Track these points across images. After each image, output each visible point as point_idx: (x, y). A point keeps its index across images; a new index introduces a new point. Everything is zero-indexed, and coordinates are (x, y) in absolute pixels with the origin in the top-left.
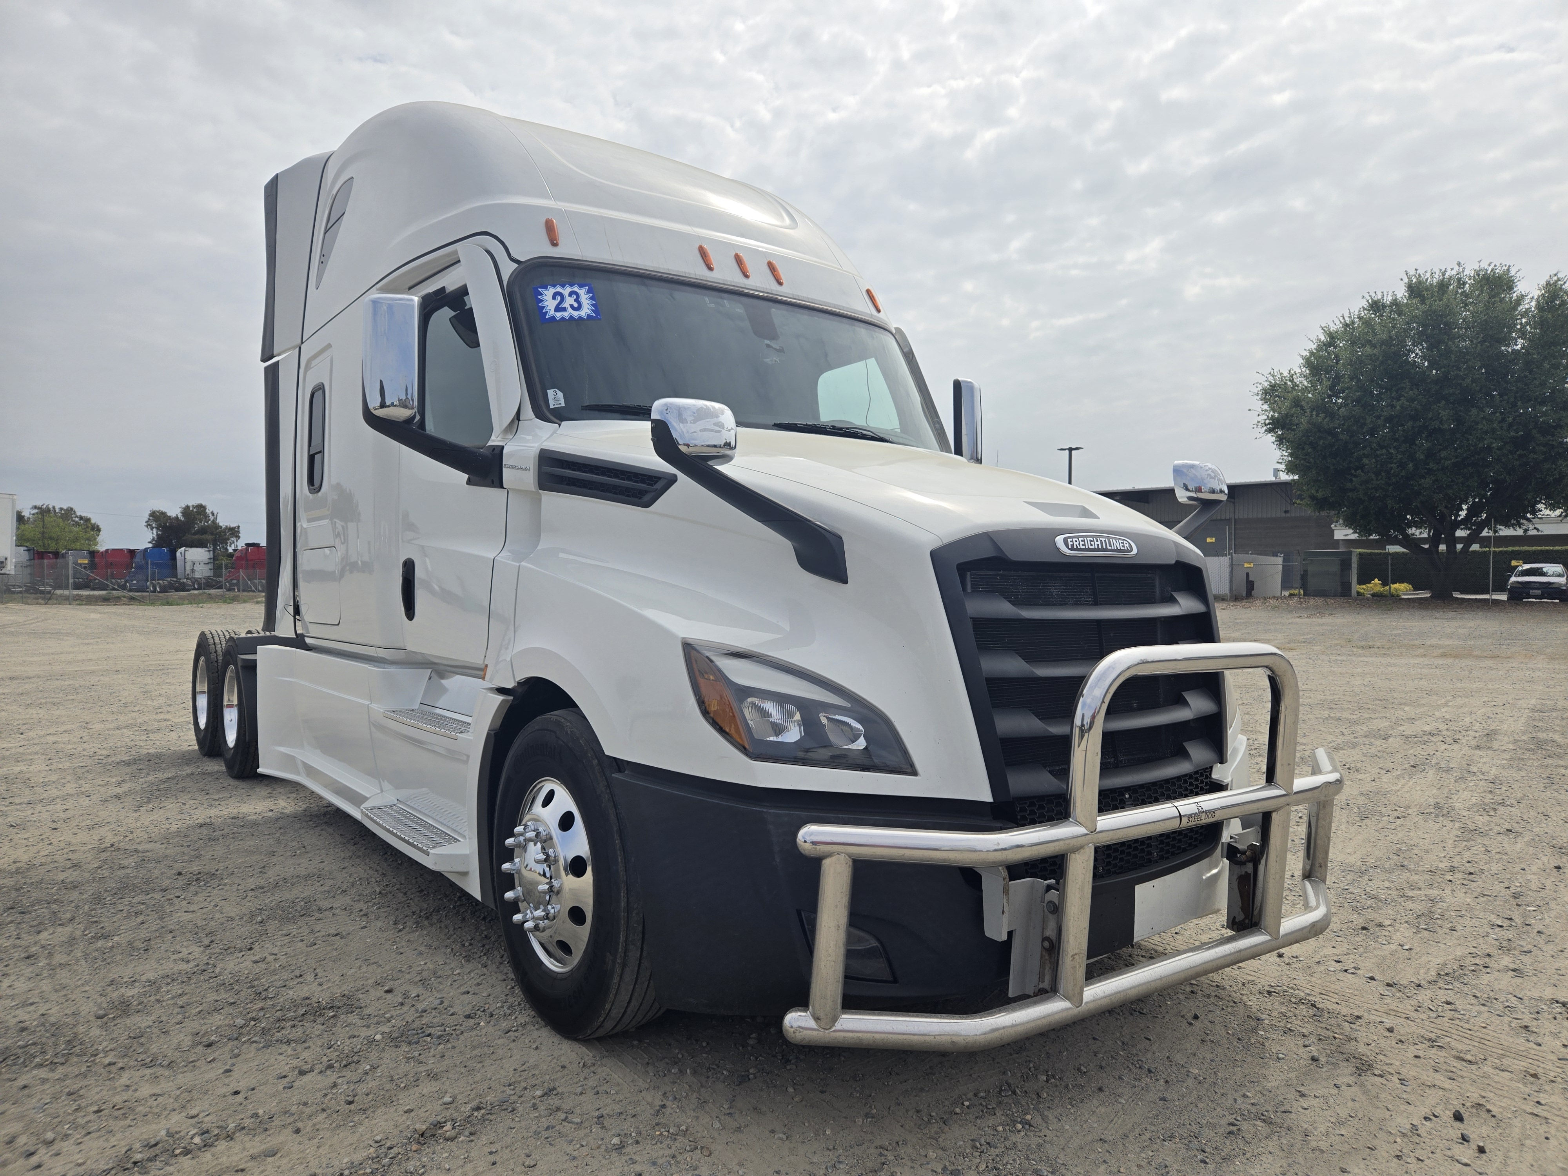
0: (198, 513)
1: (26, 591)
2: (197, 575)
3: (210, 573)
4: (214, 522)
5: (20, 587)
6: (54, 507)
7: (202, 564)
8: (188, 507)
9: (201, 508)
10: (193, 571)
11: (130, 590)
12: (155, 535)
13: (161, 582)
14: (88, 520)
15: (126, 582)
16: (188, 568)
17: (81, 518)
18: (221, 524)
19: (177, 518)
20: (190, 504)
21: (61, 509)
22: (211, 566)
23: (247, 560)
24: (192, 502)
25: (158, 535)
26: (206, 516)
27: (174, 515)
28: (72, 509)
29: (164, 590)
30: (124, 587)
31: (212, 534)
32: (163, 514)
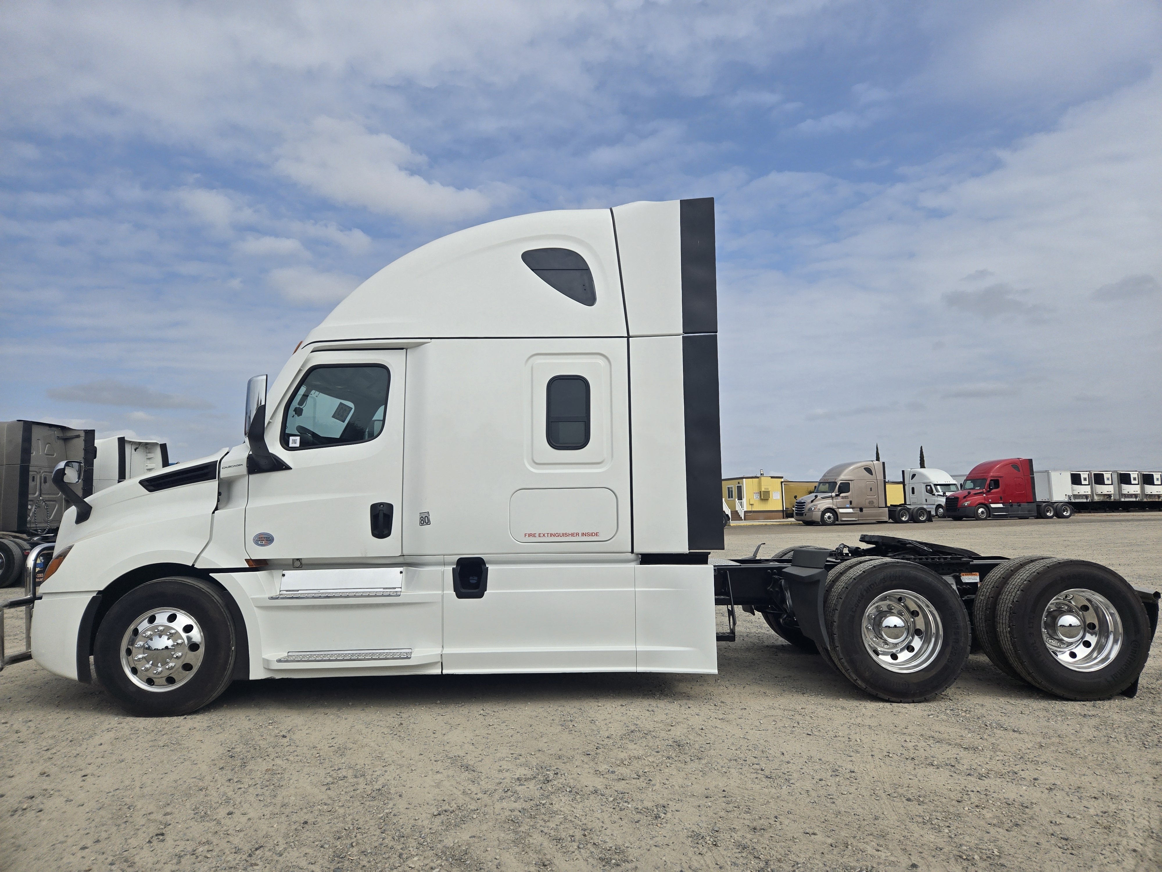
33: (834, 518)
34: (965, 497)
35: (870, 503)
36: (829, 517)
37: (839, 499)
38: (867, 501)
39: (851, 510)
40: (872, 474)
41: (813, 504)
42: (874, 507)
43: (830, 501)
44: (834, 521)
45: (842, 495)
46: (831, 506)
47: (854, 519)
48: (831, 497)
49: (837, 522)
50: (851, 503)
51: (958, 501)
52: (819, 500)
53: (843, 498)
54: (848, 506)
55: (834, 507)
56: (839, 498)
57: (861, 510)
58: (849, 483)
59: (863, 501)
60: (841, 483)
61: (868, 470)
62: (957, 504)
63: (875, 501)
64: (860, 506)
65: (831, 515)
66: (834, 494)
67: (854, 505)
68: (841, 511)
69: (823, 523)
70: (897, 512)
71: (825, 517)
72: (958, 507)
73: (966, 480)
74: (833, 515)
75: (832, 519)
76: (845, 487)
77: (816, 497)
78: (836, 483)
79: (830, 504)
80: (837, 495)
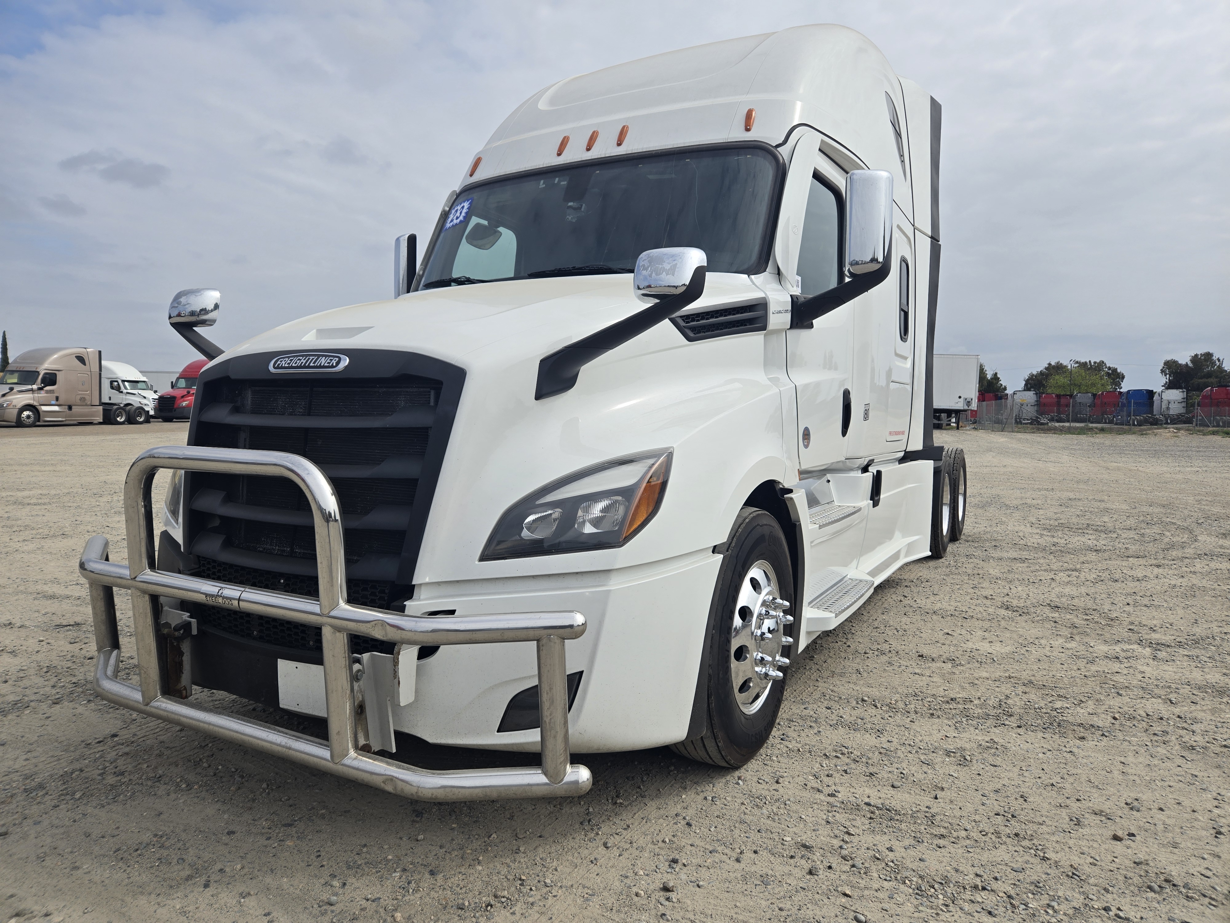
0: (1205, 360)
1: (1031, 424)
2: (1171, 412)
3: (1183, 411)
4: (1219, 367)
5: (1028, 420)
6: (1090, 361)
7: (1176, 402)
8: (1196, 355)
9: (1208, 355)
10: (1168, 408)
11: (1116, 424)
12: (1167, 380)
13: (1138, 417)
14: (1115, 370)
15: (1114, 417)
16: (1164, 406)
17: (1109, 368)
18: (1226, 369)
19: (1187, 364)
20: (1199, 353)
21: (1095, 363)
22: (1184, 404)
23: (1211, 399)
24: (1200, 351)
25: (1169, 380)
26: (1213, 363)
27: (1184, 363)
28: (1103, 362)
29: (1140, 424)
30: (1111, 422)
31: (1217, 377)
32: (1175, 362)
33: (35, 418)
34: (183, 397)
35: (81, 399)
36: (28, 417)
37: (42, 394)
38: (78, 397)
39: (56, 408)
40: (85, 364)
41: (5, 398)
42: (86, 405)
43: (30, 395)
44: (34, 422)
45: (48, 388)
46: (31, 402)
47: (60, 419)
48: (32, 390)
49: (38, 423)
50: (57, 399)
51: (174, 401)
52: (15, 394)
53: (47, 392)
54: (54, 402)
55: (35, 404)
56: (42, 392)
57: (70, 408)
58: (56, 374)
59: (74, 398)
60: (46, 374)
61: (81, 359)
62: (174, 404)
63: (87, 398)
64: (69, 403)
65: (31, 413)
66: (35, 387)
67: (61, 401)
68: (44, 408)
69: (19, 424)
70: (112, 412)
71: (23, 416)
72: (175, 407)
73: (178, 379)
74: (34, 414)
75: (32, 419)
76: (50, 379)
77: (11, 389)
78: (38, 373)
79: (30, 399)
80: (40, 389)
